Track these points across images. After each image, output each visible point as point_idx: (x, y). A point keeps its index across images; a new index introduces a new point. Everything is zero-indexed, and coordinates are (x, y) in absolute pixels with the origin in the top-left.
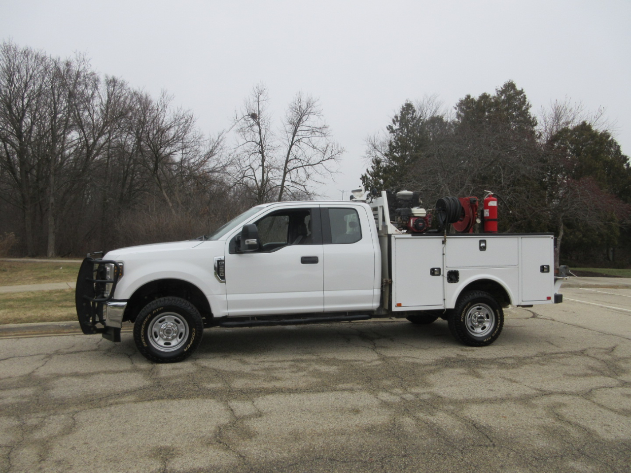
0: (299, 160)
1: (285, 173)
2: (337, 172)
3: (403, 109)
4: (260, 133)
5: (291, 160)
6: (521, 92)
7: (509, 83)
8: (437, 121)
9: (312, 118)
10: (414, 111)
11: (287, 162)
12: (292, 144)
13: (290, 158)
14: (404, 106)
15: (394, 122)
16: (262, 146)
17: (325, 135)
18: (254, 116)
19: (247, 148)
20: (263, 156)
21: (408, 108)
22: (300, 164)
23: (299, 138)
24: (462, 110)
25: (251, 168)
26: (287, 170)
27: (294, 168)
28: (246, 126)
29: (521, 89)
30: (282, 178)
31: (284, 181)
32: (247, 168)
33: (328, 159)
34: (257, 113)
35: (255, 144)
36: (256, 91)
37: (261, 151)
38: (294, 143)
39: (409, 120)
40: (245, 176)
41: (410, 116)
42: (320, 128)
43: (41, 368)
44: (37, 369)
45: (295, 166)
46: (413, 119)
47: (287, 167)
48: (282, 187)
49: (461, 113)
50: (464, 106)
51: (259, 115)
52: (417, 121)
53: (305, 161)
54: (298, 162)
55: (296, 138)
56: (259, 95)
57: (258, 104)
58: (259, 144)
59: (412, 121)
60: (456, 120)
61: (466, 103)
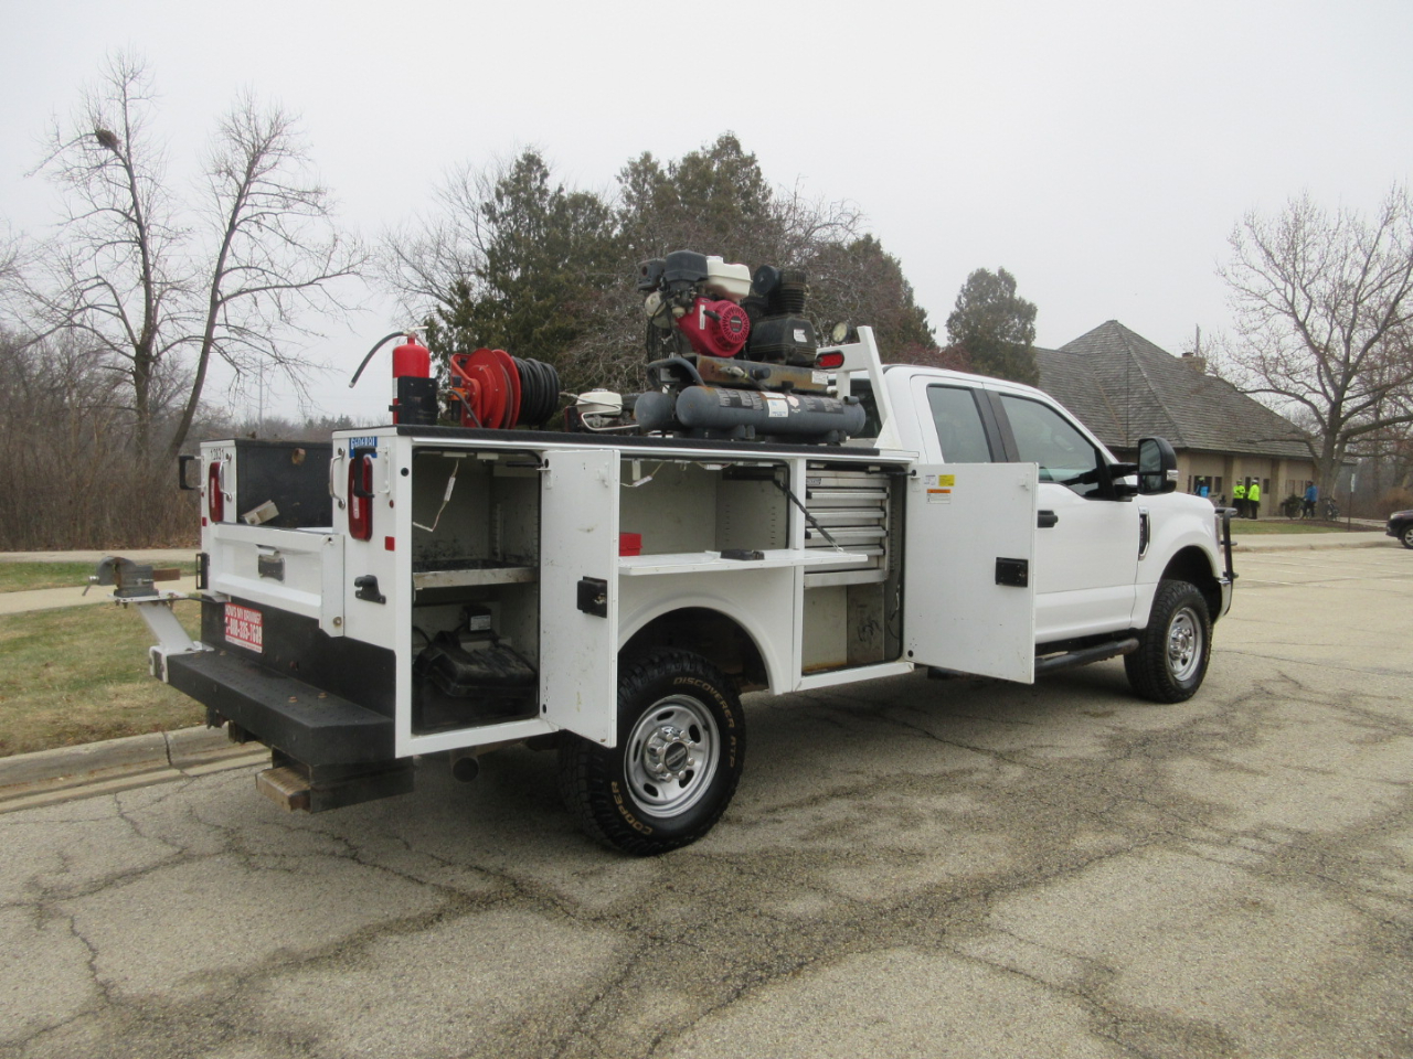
0: (260, 272)
1: (215, 304)
2: (358, 308)
3: (519, 165)
4: (132, 188)
5: (232, 269)
6: (751, 160)
7: (727, 138)
8: (584, 202)
9: (288, 163)
10: (545, 175)
11: (219, 275)
12: (233, 226)
13: (227, 264)
14: (520, 159)
15: (499, 196)
16: (140, 226)
17: (323, 210)
18: (106, 139)
19: (91, 228)
20: (144, 253)
21: (531, 164)
22: (262, 281)
23: (257, 210)
24: (635, 185)
25: (105, 283)
26: (219, 298)
27: (240, 293)
28: (84, 163)
29: (750, 154)
30: (206, 317)
31: (211, 325)
32: (88, 285)
33: (339, 274)
34: (116, 127)
35: (120, 218)
36: (116, 69)
37: (137, 238)
38: (238, 224)
39: (533, 194)
40: (89, 306)
41: (535, 184)
42: (304, 193)
43: (100, 962)
44: (92, 968)
45: (247, 287)
46: (544, 193)
47: (220, 289)
48: (208, 341)
49: (634, 193)
50: (639, 176)
51: (128, 137)
52: (553, 199)
53: (276, 274)
54: (254, 275)
55: (243, 213)
56: (127, 80)
57: (125, 105)
58: (133, 220)
59: (541, 198)
60: (624, 207)
61: (643, 169)
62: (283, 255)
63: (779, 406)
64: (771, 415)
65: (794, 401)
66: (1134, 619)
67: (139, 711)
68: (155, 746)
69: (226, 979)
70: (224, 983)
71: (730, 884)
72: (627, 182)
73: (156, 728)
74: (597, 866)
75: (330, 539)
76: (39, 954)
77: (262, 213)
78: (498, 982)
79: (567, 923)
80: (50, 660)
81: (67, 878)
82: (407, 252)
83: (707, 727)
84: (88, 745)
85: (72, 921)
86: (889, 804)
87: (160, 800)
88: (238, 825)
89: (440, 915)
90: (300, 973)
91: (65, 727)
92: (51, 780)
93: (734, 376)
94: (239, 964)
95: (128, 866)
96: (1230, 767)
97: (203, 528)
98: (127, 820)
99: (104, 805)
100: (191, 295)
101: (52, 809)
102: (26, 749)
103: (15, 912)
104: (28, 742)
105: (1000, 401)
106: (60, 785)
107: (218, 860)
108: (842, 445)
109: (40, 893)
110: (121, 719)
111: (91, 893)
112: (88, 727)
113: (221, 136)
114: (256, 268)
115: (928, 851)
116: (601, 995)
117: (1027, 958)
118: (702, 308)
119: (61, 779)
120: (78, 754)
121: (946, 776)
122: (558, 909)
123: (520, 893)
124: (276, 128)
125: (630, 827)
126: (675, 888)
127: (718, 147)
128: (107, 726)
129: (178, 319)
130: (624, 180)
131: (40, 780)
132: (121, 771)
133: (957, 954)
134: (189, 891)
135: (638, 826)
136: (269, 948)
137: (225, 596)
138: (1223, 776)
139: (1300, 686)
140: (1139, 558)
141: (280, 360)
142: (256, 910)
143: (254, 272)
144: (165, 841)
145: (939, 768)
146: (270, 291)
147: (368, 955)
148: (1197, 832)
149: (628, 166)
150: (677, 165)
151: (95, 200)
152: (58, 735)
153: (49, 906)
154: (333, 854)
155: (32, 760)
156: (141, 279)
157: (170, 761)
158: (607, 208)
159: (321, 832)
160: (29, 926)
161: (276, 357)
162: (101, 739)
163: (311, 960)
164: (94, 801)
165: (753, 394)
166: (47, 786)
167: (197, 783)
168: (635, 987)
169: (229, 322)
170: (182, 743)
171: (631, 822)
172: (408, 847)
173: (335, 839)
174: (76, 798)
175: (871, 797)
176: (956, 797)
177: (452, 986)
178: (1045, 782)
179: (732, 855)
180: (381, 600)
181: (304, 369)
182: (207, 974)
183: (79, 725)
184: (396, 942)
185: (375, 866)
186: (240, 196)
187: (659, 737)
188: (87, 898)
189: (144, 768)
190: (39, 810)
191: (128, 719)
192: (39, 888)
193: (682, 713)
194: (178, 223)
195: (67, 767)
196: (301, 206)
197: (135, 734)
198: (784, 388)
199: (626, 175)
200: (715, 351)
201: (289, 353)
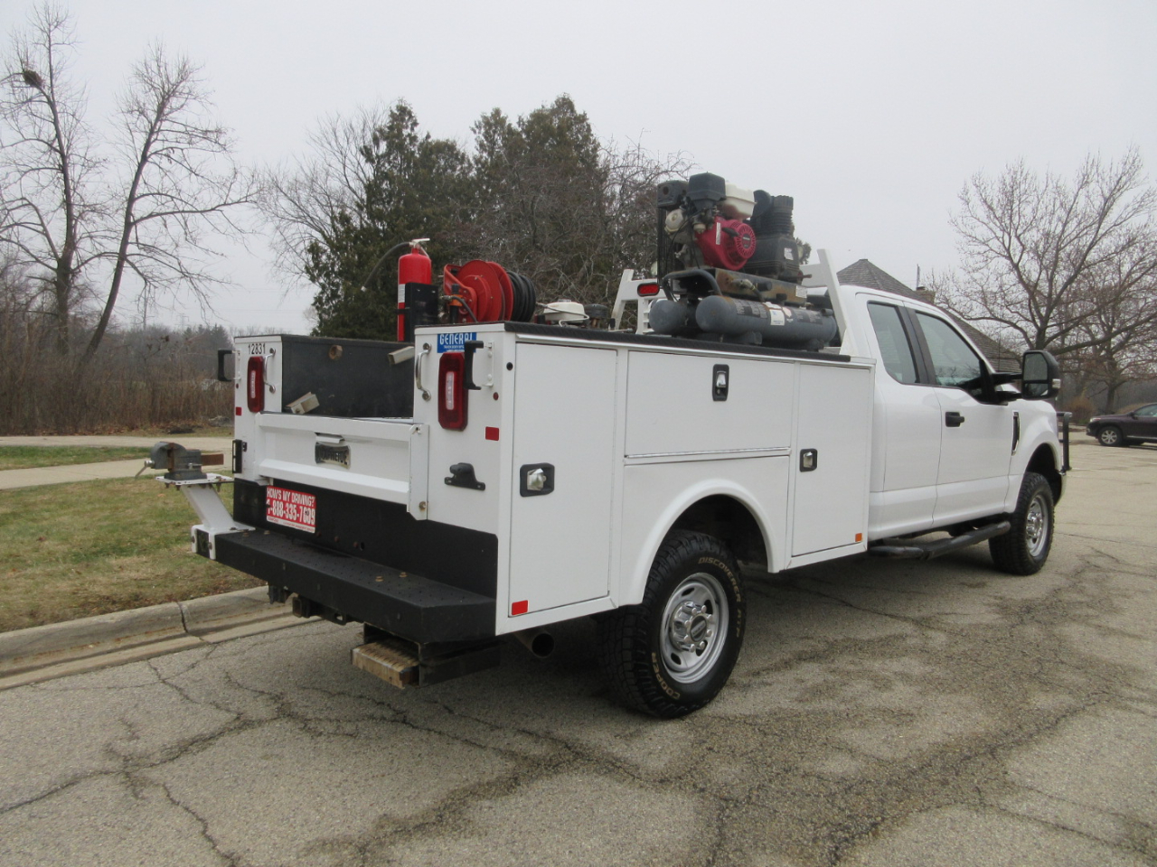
0: (169, 198)
1: (129, 225)
3: (392, 115)
4: (56, 122)
5: (143, 195)
6: (582, 119)
7: (564, 99)
8: (447, 149)
9: (193, 105)
10: (415, 124)
11: (132, 200)
12: (145, 158)
13: (139, 191)
14: (396, 112)
15: (376, 141)
16: (62, 155)
17: (223, 147)
18: (32, 79)
19: (17, 156)
20: (66, 179)
21: (402, 115)
22: (170, 206)
23: (167, 145)
24: (487, 135)
25: (30, 204)
26: (132, 221)
27: (151, 216)
28: (13, 99)
29: (582, 113)
30: (120, 236)
31: (125, 243)
32: (14, 205)
33: (239, 202)
34: (40, 68)
35: (45, 147)
36: (42, 18)
37: (59, 165)
38: (149, 157)
39: (405, 140)
40: (16, 224)
41: (405, 132)
42: (207, 131)
43: (215, 831)
44: (209, 839)
45: (157, 211)
46: (413, 139)
47: (133, 212)
48: (122, 257)
49: (485, 142)
50: (490, 128)
51: (51, 77)
52: (421, 144)
53: (181, 200)
54: (163, 201)
55: (154, 147)
56: (52, 27)
57: (49, 49)
58: (56, 150)
59: (411, 144)
60: (477, 153)
61: (494, 123)
62: (189, 185)
63: (779, 316)
64: (773, 323)
65: (788, 311)
66: (1007, 505)
67: (149, 582)
68: (173, 615)
69: (347, 848)
70: (346, 852)
71: (761, 745)
72: (479, 133)
73: (170, 599)
74: (632, 729)
75: (417, 429)
76: (150, 825)
77: (172, 148)
78: (608, 847)
79: (638, 786)
80: (42, 535)
81: (141, 746)
82: (284, 187)
83: (718, 602)
84: (113, 615)
85: (166, 789)
86: (851, 667)
87: (193, 666)
88: (280, 690)
89: (516, 779)
90: (414, 841)
91: (86, 598)
92: (82, 647)
93: (743, 287)
94: (352, 832)
95: (194, 732)
96: (1111, 632)
97: (237, 417)
98: (172, 686)
99: (140, 671)
100: (106, 216)
101: (93, 675)
102: (56, 619)
103: (105, 781)
104: (57, 612)
105: (916, 317)
106: (90, 652)
107: (278, 725)
108: (820, 351)
109: (121, 760)
110: (135, 590)
111: (172, 760)
112: (108, 598)
113: (133, 79)
114: (166, 195)
115: (915, 712)
116: (711, 858)
117: (1069, 815)
118: (719, 225)
119: (91, 646)
120: (104, 623)
121: (886, 642)
122: (621, 770)
123: (577, 756)
124: (184, 75)
125: (663, 693)
126: (716, 749)
127: (556, 107)
128: (125, 596)
129: (96, 237)
130: (477, 131)
131: (71, 648)
132: (144, 639)
133: (1003, 811)
134: (266, 757)
135: (670, 691)
136: (373, 815)
137: (267, 479)
138: (1112, 640)
139: (1117, 561)
140: (1013, 453)
141: (185, 274)
142: (340, 776)
143: (164, 199)
144: (218, 707)
145: (874, 634)
146: (178, 215)
147: (469, 821)
148: (1126, 691)
149: (481, 119)
150: (525, 120)
151: (22, 131)
152: (83, 605)
153: (137, 774)
154: (383, 718)
155: (63, 630)
156: (64, 201)
157: (185, 629)
158: (463, 155)
159: (361, 697)
160: (126, 795)
161: (181, 272)
162: (123, 609)
163: (419, 827)
164: (131, 667)
165: (759, 305)
166: (79, 654)
167: (219, 650)
168: (736, 850)
169: (140, 241)
170: (195, 613)
171: (665, 688)
172: (451, 712)
173: (379, 704)
174: (113, 665)
175: (833, 661)
176: (905, 659)
177: (567, 852)
178: (971, 646)
179: (746, 716)
180: (482, 487)
181: (206, 283)
182: (324, 844)
183: (99, 596)
184: (490, 808)
185: (429, 730)
186: (152, 132)
187: (683, 611)
188: (170, 765)
189: (165, 636)
190: (80, 677)
191: (142, 590)
192: (119, 756)
193: (701, 589)
194: (96, 153)
195: (97, 635)
196: (204, 143)
197: (152, 605)
198: (780, 300)
199: (479, 127)
200: (727, 264)
201: (194, 269)
